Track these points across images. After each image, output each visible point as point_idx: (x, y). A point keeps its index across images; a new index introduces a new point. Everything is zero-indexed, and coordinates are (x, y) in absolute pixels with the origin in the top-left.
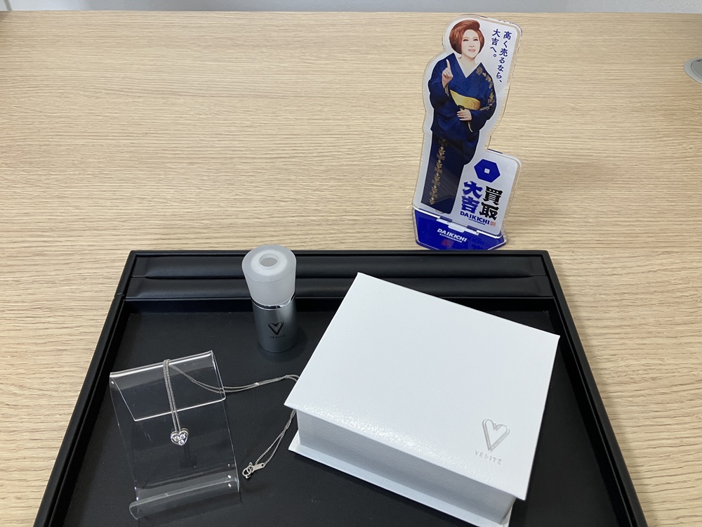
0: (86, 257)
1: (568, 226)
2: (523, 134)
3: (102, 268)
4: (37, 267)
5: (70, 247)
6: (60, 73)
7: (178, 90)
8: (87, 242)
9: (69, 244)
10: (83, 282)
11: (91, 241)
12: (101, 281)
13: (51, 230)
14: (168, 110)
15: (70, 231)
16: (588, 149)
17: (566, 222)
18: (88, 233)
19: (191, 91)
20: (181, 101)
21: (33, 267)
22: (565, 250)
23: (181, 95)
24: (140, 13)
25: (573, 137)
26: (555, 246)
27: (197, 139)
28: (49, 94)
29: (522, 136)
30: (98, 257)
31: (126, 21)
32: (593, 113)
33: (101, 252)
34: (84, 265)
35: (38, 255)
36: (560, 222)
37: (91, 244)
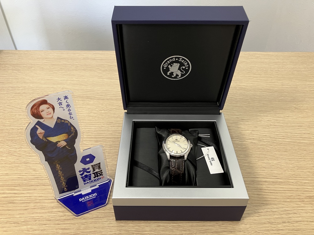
0: (37, 205)
1: (306, 186)
2: (272, 124)
3: (46, 213)
4: (10, 211)
5: (29, 197)
6: (31, 85)
7: (90, 96)
8: (38, 194)
9: (28, 195)
10: (34, 223)
11: (40, 193)
12: (45, 222)
13: (19, 185)
14: (85, 107)
15: (29, 186)
16: (308, 134)
17: (305, 183)
18: (39, 187)
19: (97, 96)
20: (92, 102)
21: (7, 212)
22: (307, 202)
23: (91, 99)
24: (72, 52)
25: (299, 126)
26: (301, 200)
27: (100, 126)
28: (25, 98)
29: (271, 125)
30: (44, 205)
31: (65, 56)
32: (307, 111)
33: (46, 201)
34: (36, 211)
35: (10, 203)
36: (301, 183)
37: (41, 195)
